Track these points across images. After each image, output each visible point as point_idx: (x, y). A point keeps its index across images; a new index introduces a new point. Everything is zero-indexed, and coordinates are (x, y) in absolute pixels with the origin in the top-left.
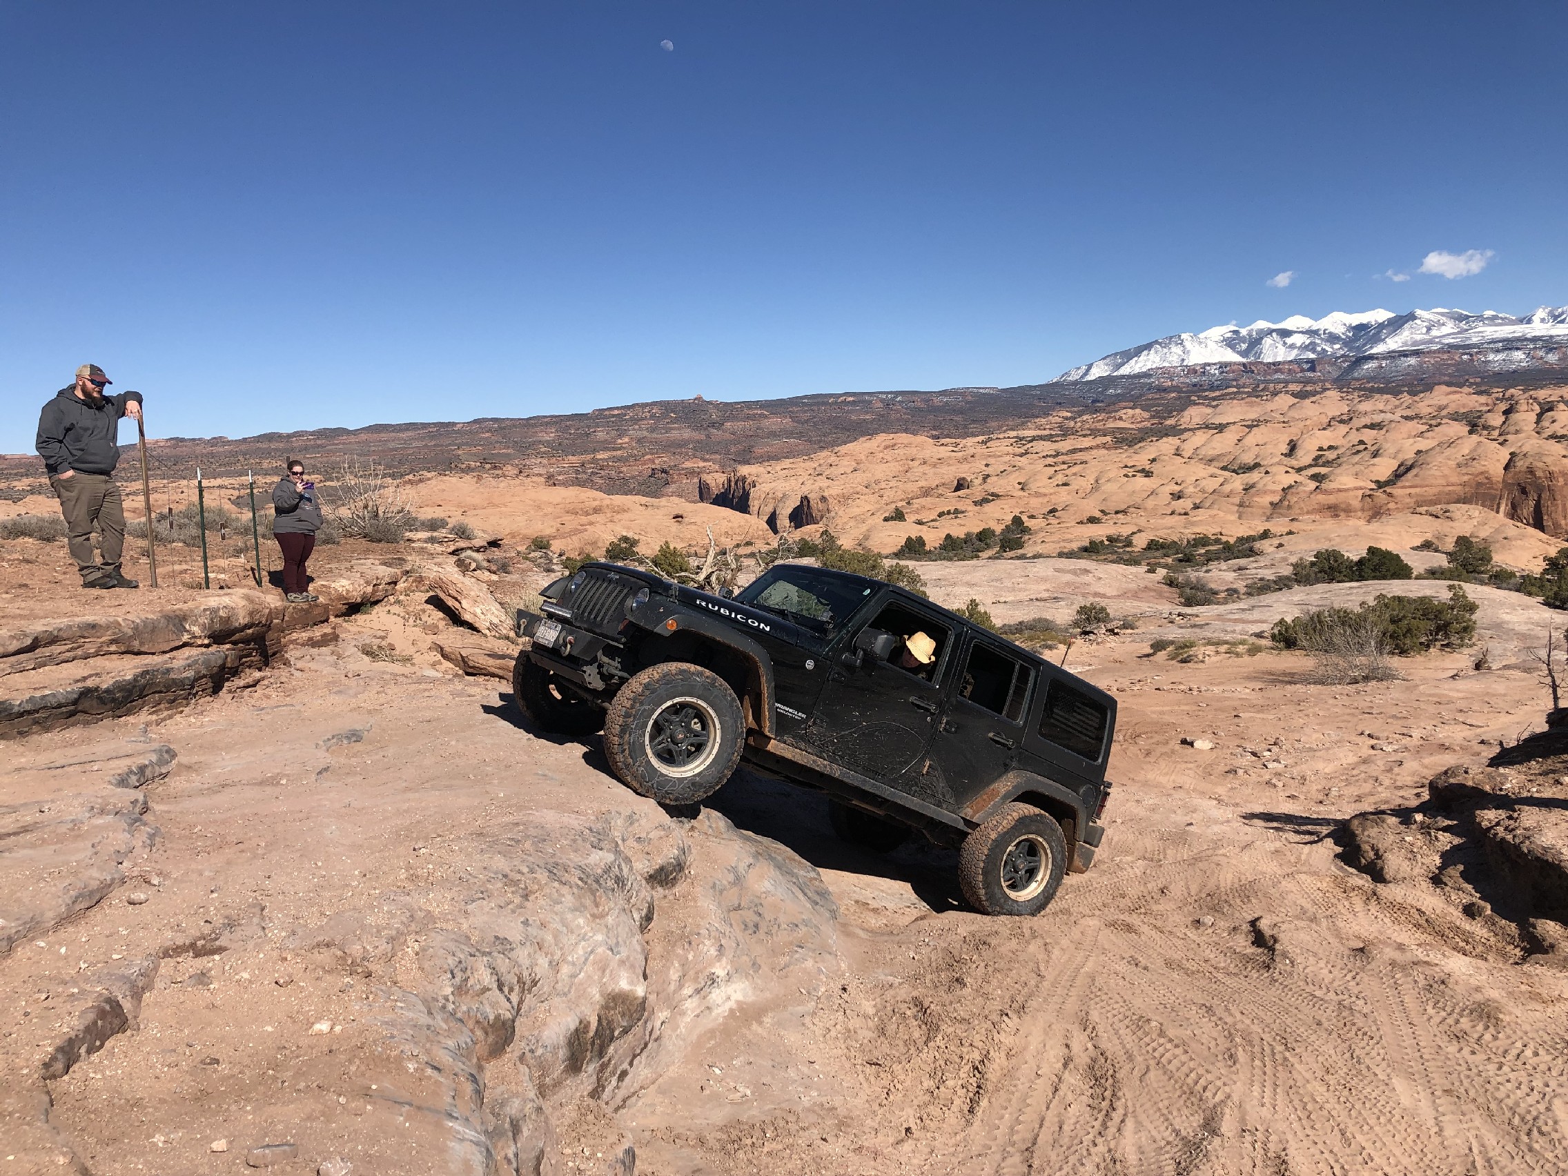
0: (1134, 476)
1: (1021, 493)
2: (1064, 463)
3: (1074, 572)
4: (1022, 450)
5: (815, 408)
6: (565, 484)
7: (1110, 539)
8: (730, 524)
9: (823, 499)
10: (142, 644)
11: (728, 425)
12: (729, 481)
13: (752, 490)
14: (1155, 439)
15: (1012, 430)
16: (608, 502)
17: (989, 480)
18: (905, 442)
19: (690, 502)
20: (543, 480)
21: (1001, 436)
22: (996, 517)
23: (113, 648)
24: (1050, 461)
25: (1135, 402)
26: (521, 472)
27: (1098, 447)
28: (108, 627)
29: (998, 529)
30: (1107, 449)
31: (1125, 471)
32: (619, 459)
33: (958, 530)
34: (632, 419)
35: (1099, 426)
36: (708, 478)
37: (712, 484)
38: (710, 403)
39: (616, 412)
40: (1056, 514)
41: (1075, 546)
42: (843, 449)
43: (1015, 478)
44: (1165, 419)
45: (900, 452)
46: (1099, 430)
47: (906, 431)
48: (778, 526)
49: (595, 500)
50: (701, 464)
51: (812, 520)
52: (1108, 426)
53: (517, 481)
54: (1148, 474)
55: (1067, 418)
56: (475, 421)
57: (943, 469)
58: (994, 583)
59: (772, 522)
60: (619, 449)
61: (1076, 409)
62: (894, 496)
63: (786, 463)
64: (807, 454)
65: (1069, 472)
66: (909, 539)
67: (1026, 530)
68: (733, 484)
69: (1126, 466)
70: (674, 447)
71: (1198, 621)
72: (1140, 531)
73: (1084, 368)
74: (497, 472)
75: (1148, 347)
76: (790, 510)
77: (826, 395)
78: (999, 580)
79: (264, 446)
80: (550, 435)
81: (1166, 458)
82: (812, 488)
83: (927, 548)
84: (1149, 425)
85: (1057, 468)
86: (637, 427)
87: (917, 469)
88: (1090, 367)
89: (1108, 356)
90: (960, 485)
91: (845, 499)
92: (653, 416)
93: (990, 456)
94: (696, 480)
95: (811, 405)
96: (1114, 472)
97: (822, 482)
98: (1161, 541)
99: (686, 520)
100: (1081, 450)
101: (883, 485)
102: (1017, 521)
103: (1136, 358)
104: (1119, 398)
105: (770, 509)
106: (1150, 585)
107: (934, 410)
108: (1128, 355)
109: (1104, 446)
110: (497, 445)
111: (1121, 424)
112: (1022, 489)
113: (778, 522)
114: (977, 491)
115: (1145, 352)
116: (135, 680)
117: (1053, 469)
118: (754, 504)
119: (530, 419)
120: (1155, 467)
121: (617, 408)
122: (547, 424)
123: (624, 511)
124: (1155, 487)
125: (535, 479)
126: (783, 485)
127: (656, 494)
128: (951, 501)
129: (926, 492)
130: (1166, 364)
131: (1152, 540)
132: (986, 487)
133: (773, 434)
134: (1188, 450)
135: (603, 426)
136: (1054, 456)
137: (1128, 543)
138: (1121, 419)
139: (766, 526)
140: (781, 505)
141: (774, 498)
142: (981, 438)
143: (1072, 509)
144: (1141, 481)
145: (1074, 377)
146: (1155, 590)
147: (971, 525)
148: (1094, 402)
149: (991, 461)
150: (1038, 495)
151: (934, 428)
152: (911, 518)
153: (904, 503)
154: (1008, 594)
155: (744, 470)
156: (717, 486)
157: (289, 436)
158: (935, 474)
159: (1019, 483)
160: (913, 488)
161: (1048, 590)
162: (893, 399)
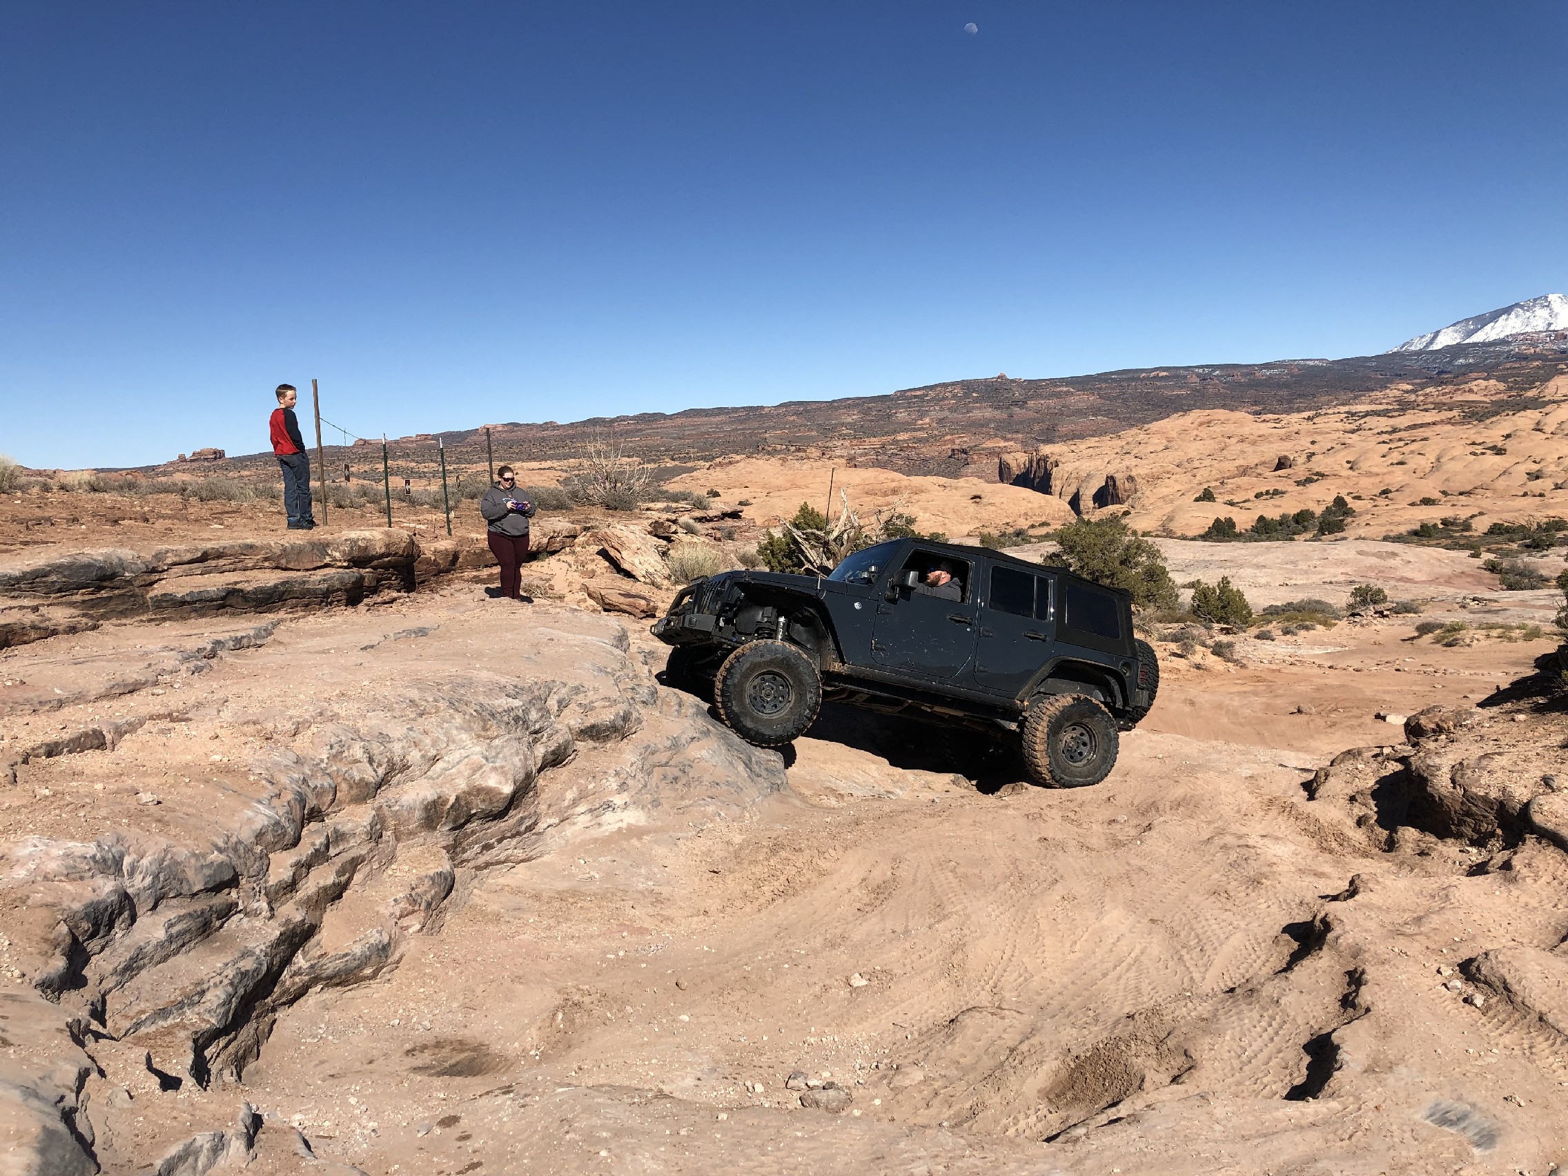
0: (1483, 454)
1: (1350, 472)
2: (1400, 440)
3: (1379, 555)
4: (1353, 427)
5: (1125, 384)
6: (865, 466)
7: (1445, 522)
8: (1030, 505)
9: (1131, 479)
10: (288, 562)
11: (1031, 403)
12: (1031, 462)
13: (1055, 469)
14: (1511, 413)
15: (1343, 404)
16: (906, 483)
17: (1313, 459)
18: (1222, 419)
19: (989, 482)
20: (844, 461)
21: (1330, 411)
22: (1317, 498)
23: (266, 564)
24: (1386, 437)
25: (1488, 370)
26: (823, 454)
27: (1442, 422)
28: (262, 548)
29: (1318, 510)
30: (1453, 424)
31: (1472, 448)
32: (920, 440)
33: (1272, 511)
34: (933, 399)
35: (1444, 399)
36: (1007, 458)
37: (1013, 465)
38: (1013, 381)
39: (918, 393)
40: (1390, 495)
41: (1403, 529)
42: (1155, 426)
43: (1343, 456)
44: (1526, 390)
45: (1218, 429)
46: (1444, 404)
47: (1224, 407)
48: (1082, 507)
49: (893, 481)
50: (1002, 444)
51: (1117, 500)
52: (1455, 399)
53: (820, 463)
54: (1499, 451)
55: (1407, 392)
56: (782, 405)
57: (1264, 447)
58: (1288, 566)
59: (1075, 502)
60: (919, 430)
61: (1418, 381)
62: (1207, 476)
63: (1092, 441)
64: (1115, 432)
65: (1406, 449)
66: (1217, 520)
67: (1349, 512)
68: (1034, 464)
69: (1474, 443)
70: (977, 426)
71: (1495, 606)
72: (1481, 514)
73: (1430, 336)
74: (801, 454)
75: (1507, 311)
76: (1094, 491)
77: (1137, 371)
78: (1294, 563)
79: (590, 430)
80: (853, 417)
81: (1524, 433)
82: (1117, 468)
83: (1237, 530)
84: (1505, 398)
85: (1392, 446)
86: (937, 408)
87: (1234, 447)
88: (1437, 334)
89: (1458, 323)
90: (1282, 464)
91: (1154, 479)
92: (955, 396)
93: (1317, 433)
94: (997, 460)
95: (1120, 381)
96: (1460, 449)
97: (1130, 461)
98: (1506, 524)
99: (984, 501)
100: (1422, 426)
101: (1196, 464)
102: (1339, 502)
103: (1492, 324)
104: (1470, 368)
105: (1073, 489)
106: (1466, 570)
107: (1255, 384)
108: (1483, 321)
109: (1450, 421)
110: (802, 429)
111: (1471, 397)
112: (1351, 468)
113: (1081, 503)
114: (1300, 471)
115: (1504, 317)
116: (276, 586)
117: (1389, 446)
118: (1056, 484)
119: (834, 401)
120: (1509, 445)
121: (919, 389)
122: (849, 407)
123: (922, 491)
124: (1507, 465)
125: (836, 460)
126: (1088, 464)
127: (955, 475)
128: (1272, 481)
129: (1244, 471)
130: (1529, 329)
131: (1495, 524)
132: (1309, 465)
133: (1080, 413)
134: (1551, 423)
135: (903, 408)
136: (1390, 433)
137: (1466, 526)
138: (1471, 391)
139: (1069, 507)
140: (1084, 485)
141: (1077, 478)
142: (1306, 414)
143: (1407, 490)
144: (1492, 460)
145: (1417, 346)
146: (1472, 576)
147: (1289, 506)
148: (1439, 373)
149: (1317, 438)
150: (1369, 474)
151: (1255, 403)
152: (1220, 499)
153: (1218, 483)
154: (1299, 577)
155: (1046, 449)
156: (1018, 466)
157: (613, 421)
158: (1254, 452)
159: (1348, 462)
160: (1230, 466)
161: (1347, 574)
162: (1210, 373)
